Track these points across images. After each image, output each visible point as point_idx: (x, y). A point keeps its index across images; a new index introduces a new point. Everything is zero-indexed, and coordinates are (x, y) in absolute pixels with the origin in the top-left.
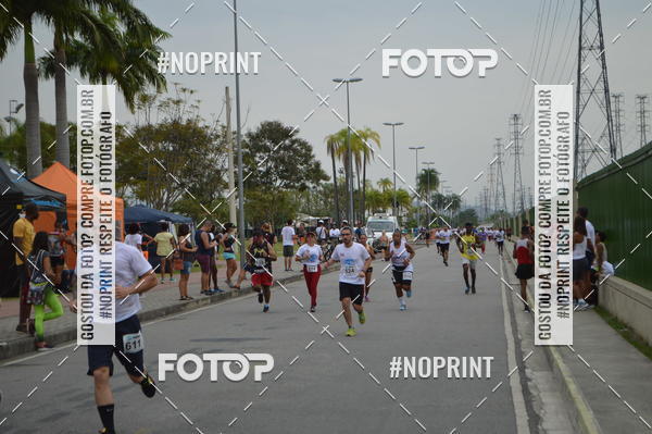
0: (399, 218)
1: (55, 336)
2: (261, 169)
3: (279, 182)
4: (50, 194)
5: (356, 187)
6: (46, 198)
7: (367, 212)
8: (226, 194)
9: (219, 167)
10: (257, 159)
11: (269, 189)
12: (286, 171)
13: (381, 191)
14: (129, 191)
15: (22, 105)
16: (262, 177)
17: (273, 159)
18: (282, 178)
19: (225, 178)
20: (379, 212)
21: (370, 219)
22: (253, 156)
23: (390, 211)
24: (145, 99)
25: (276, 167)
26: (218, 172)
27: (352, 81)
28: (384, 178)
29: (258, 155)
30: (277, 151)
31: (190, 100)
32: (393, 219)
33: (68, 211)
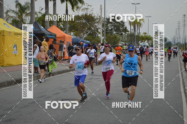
0: (149, 44)
1: (54, 73)
2: (110, 28)
3: (115, 32)
4: (52, 34)
5: (137, 35)
6: (51, 35)
7: (139, 42)
8: (99, 35)
9: (98, 28)
10: (109, 26)
11: (112, 34)
12: (117, 29)
13: (144, 36)
14: (72, 33)
15: (43, 9)
16: (110, 31)
17: (113, 26)
18: (116, 31)
19: (99, 31)
20: (143, 42)
21: (141, 44)
22: (108, 25)
23: (146, 41)
24: (78, 8)
25: (114, 28)
26: (97, 29)
27: (137, 4)
28: (145, 32)
29: (109, 24)
30: (115, 24)
31: (91, 8)
32: (147, 44)
33: (57, 39)
